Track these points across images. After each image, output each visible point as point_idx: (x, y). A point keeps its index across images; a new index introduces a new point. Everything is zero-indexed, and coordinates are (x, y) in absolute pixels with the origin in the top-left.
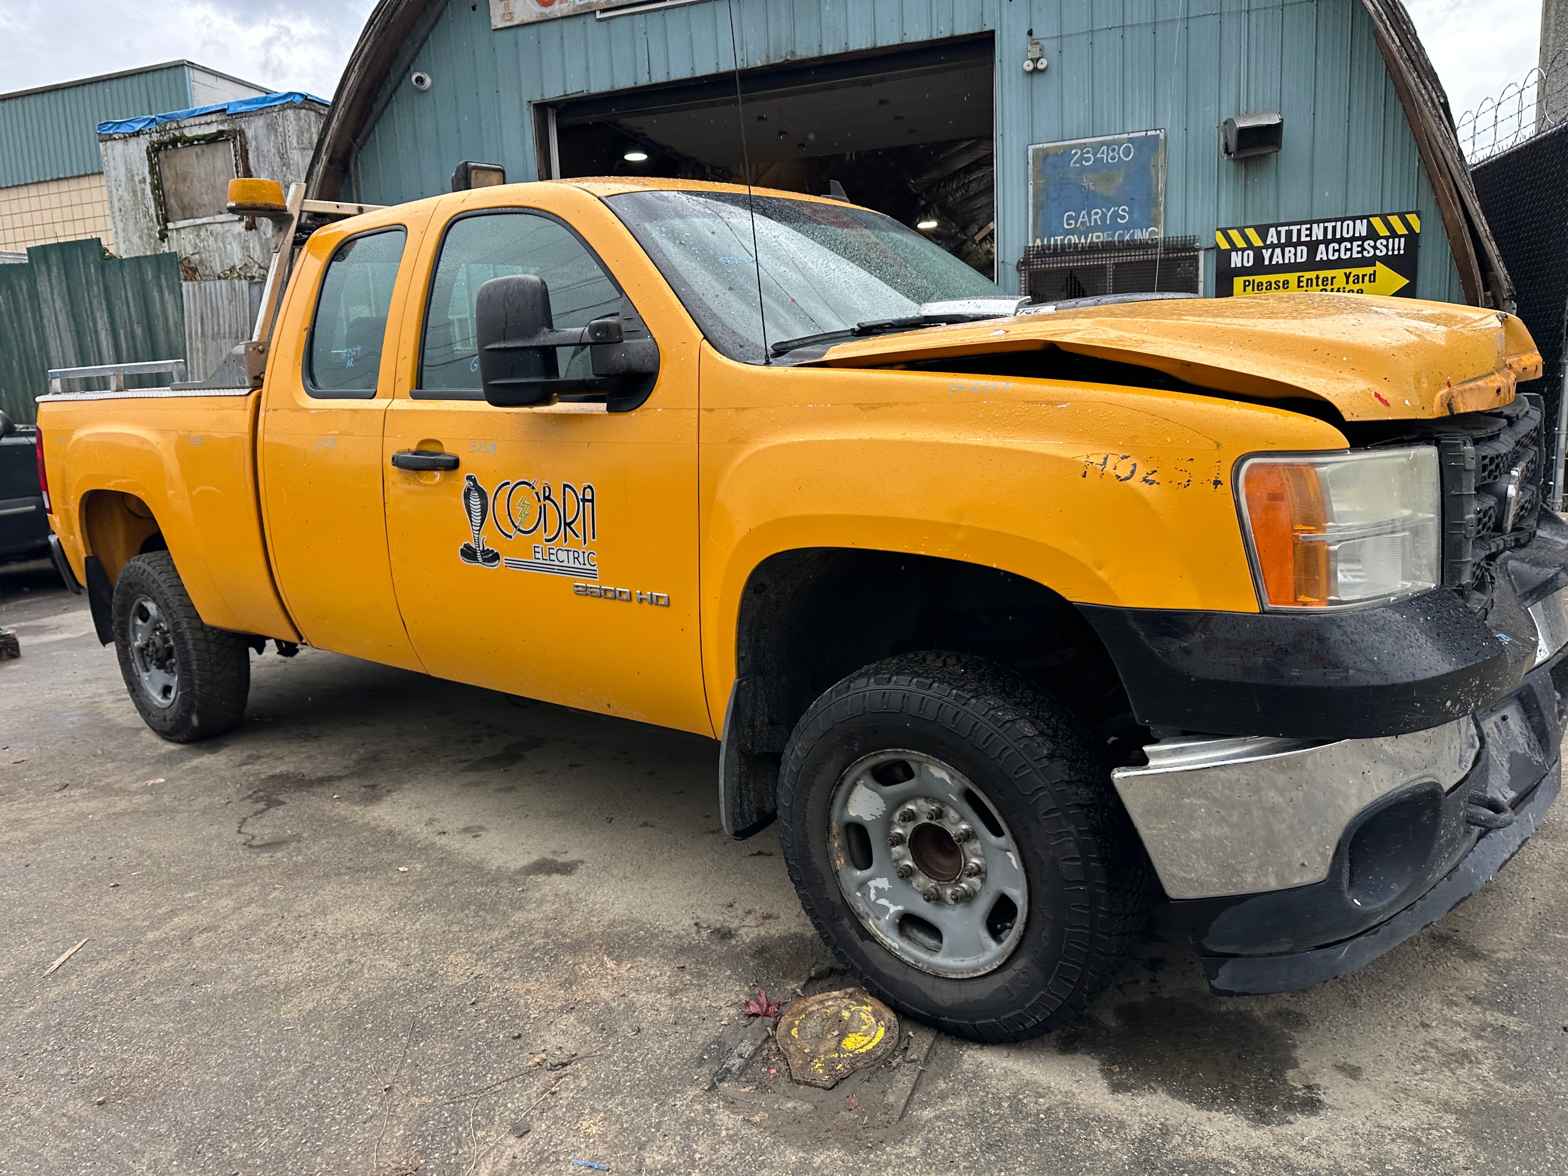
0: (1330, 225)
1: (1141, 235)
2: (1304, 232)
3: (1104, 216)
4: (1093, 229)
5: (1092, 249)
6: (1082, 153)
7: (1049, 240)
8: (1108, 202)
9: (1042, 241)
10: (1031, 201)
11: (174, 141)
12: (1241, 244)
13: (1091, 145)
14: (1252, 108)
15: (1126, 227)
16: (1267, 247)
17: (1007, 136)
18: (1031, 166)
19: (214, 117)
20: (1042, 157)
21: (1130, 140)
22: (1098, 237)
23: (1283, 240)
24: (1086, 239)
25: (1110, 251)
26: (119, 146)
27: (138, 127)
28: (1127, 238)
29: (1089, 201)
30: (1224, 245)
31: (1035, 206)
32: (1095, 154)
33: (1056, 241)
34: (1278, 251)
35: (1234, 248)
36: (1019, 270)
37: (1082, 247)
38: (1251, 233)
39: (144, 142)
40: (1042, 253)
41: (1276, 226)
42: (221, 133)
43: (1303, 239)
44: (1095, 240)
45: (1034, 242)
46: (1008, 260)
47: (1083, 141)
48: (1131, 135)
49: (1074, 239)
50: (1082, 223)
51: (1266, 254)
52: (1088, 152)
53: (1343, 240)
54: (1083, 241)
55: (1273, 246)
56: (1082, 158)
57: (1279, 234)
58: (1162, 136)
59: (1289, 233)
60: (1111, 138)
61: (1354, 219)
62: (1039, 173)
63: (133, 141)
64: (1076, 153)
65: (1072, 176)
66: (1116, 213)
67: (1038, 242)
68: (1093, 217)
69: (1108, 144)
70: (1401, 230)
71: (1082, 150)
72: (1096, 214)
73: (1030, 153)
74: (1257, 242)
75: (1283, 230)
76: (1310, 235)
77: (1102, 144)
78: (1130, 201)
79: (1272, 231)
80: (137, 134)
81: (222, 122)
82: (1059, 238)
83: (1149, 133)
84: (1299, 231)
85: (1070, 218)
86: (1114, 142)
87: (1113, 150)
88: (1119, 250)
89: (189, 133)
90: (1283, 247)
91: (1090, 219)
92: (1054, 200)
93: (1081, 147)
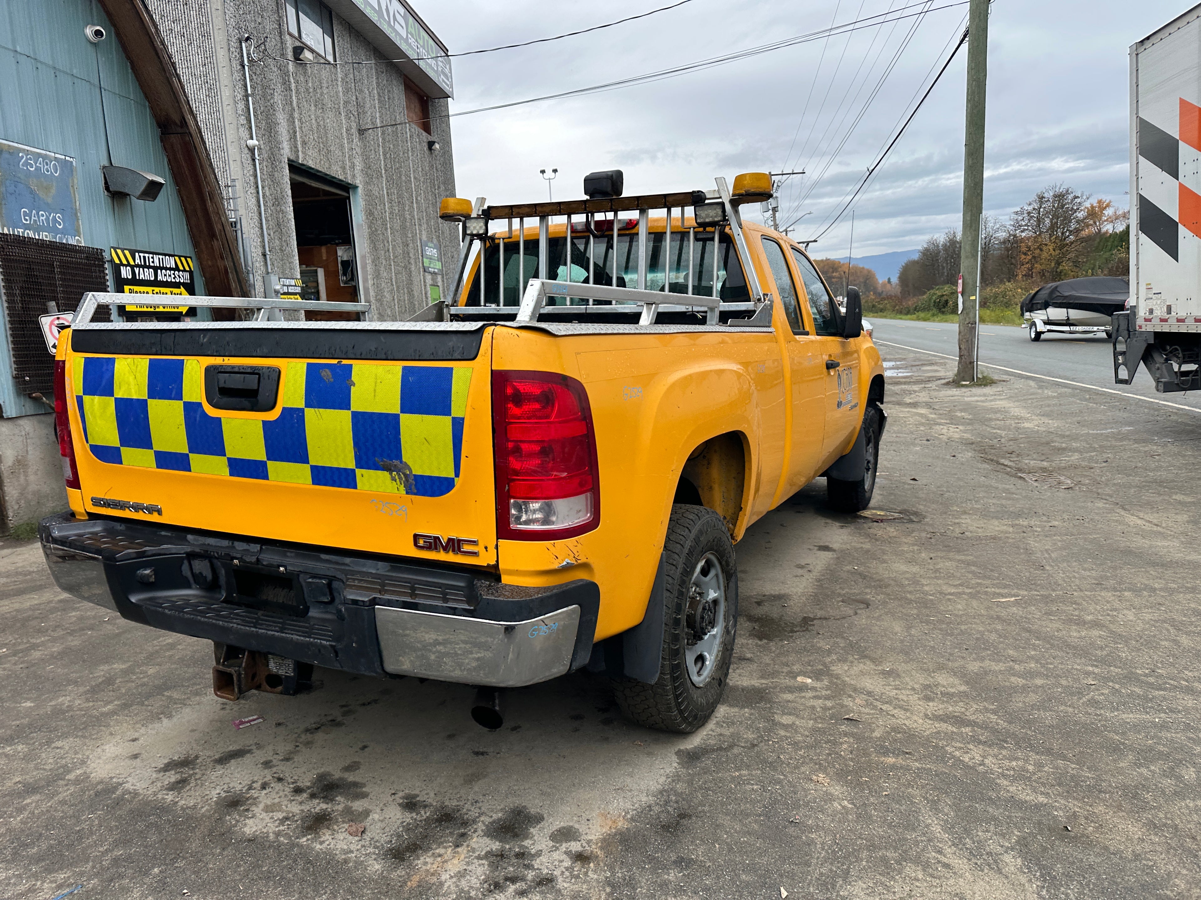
0: (161, 257)
1: (72, 241)
2: (151, 260)
3: (47, 219)
4: (42, 229)
5: (44, 245)
6: (27, 159)
7: (13, 231)
8: (49, 209)
9: (9, 230)
12: (125, 262)
13: (33, 153)
15: (64, 232)
16: (136, 266)
21: (56, 159)
22: (46, 236)
23: (142, 263)
24: (39, 236)
28: (64, 241)
29: (36, 202)
30: (117, 261)
32: (36, 164)
33: (18, 232)
34: (141, 270)
35: (122, 263)
38: (128, 255)
41: (138, 252)
43: (151, 264)
44: (45, 238)
45: (3, 229)
47: (26, 148)
48: (57, 156)
49: (31, 234)
50: (35, 221)
51: (137, 271)
52: (30, 159)
53: (166, 269)
54: (36, 237)
55: (139, 266)
56: (26, 164)
57: (140, 258)
58: (74, 163)
59: (144, 259)
60: (43, 152)
61: (170, 255)
64: (23, 157)
65: (22, 177)
66: (54, 217)
67: (6, 230)
68: (41, 218)
69: (45, 157)
70: (187, 269)
71: (27, 155)
72: (43, 215)
74: (131, 261)
75: (142, 255)
76: (153, 262)
77: (40, 155)
78: (62, 211)
79: (138, 255)
82: (21, 230)
83: (67, 158)
84: (148, 258)
85: (25, 214)
87: (47, 164)
90: (143, 268)
91: (39, 218)
92: (11, 194)
93: (27, 152)
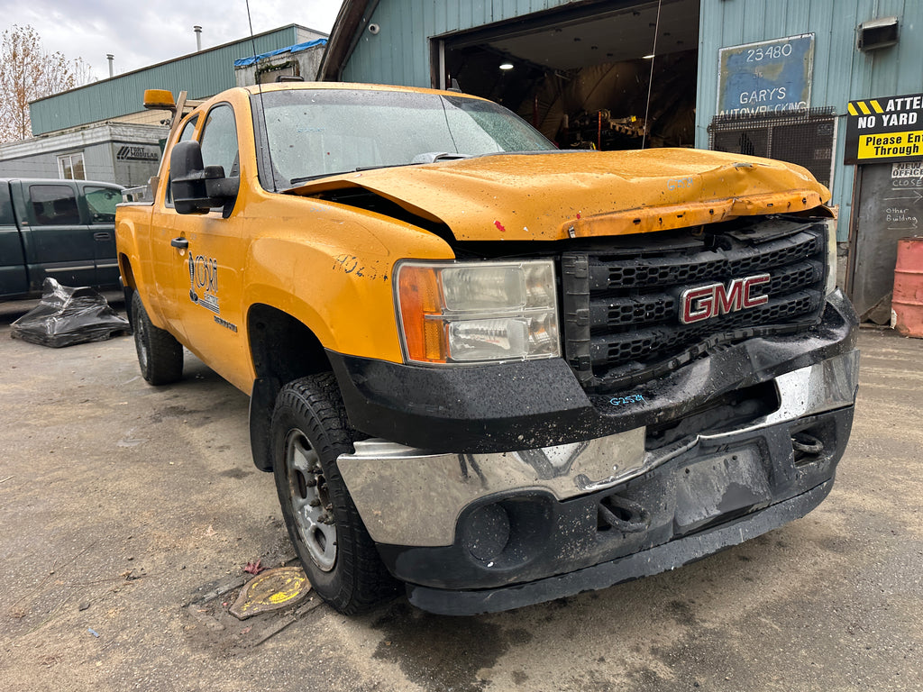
1: (794, 107)
2: (915, 102)
3: (768, 94)
4: (762, 103)
5: (759, 117)
6: (756, 52)
7: (730, 111)
8: (772, 85)
9: (725, 112)
10: (719, 86)
11: (267, 69)
12: (866, 111)
13: (762, 46)
14: (882, 14)
15: (784, 102)
16: (886, 114)
17: (705, 44)
18: (720, 62)
19: (285, 55)
20: (728, 56)
21: (789, 42)
22: (763, 109)
23: (899, 108)
24: (755, 110)
25: (771, 118)
26: (243, 71)
27: (252, 61)
28: (784, 109)
29: (758, 84)
30: (854, 113)
31: (721, 89)
32: (764, 53)
33: (734, 112)
34: (894, 116)
35: (861, 115)
36: (708, 131)
37: (752, 116)
38: (875, 104)
39: (254, 69)
40: (724, 120)
41: (894, 98)
42: (288, 63)
43: (915, 107)
44: (761, 111)
45: (720, 113)
46: (702, 125)
47: (756, 44)
48: (791, 38)
49: (747, 111)
50: (754, 99)
51: (885, 119)
52: (759, 52)
54: (753, 112)
55: (891, 113)
56: (754, 57)
57: (896, 104)
58: (813, 38)
59: (904, 104)
60: (776, 41)
62: (726, 66)
63: (249, 69)
64: (751, 53)
65: (748, 68)
66: (777, 93)
67: (722, 113)
68: (761, 96)
69: (774, 45)
71: (755, 50)
72: (763, 93)
73: (720, 54)
74: (879, 110)
75: (899, 101)
77: (770, 45)
78: (788, 84)
79: (891, 102)
80: (251, 65)
81: (289, 57)
82: (736, 110)
83: (804, 36)
84: (912, 102)
85: (744, 96)
86: (778, 44)
87: (777, 49)
88: (778, 118)
89: (274, 64)
90: (898, 113)
91: (758, 97)
92: (734, 85)
93: (755, 48)
